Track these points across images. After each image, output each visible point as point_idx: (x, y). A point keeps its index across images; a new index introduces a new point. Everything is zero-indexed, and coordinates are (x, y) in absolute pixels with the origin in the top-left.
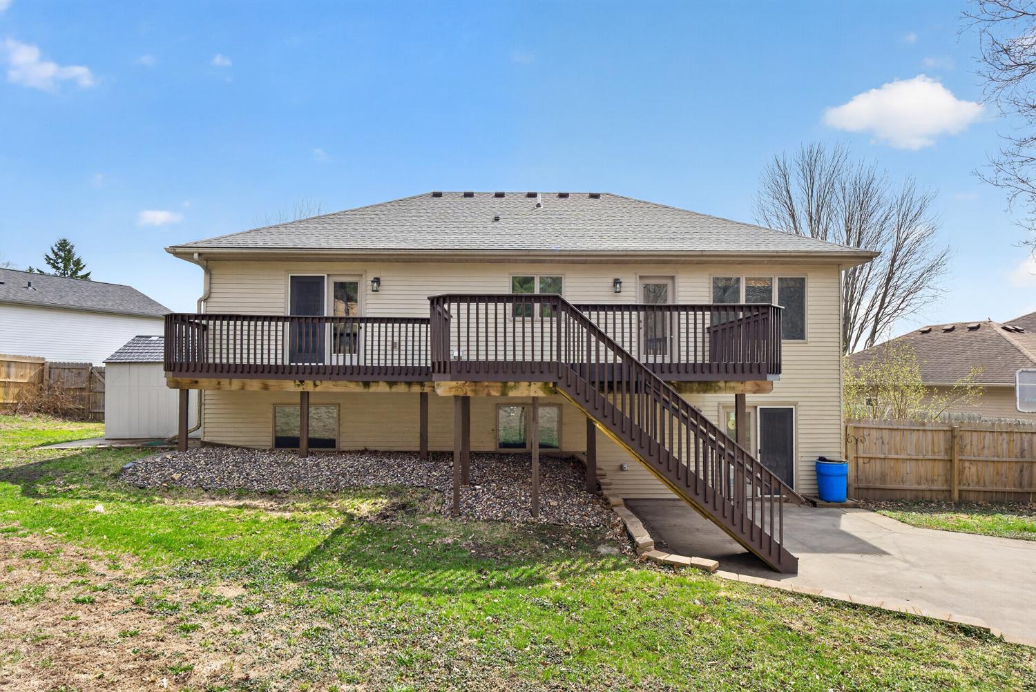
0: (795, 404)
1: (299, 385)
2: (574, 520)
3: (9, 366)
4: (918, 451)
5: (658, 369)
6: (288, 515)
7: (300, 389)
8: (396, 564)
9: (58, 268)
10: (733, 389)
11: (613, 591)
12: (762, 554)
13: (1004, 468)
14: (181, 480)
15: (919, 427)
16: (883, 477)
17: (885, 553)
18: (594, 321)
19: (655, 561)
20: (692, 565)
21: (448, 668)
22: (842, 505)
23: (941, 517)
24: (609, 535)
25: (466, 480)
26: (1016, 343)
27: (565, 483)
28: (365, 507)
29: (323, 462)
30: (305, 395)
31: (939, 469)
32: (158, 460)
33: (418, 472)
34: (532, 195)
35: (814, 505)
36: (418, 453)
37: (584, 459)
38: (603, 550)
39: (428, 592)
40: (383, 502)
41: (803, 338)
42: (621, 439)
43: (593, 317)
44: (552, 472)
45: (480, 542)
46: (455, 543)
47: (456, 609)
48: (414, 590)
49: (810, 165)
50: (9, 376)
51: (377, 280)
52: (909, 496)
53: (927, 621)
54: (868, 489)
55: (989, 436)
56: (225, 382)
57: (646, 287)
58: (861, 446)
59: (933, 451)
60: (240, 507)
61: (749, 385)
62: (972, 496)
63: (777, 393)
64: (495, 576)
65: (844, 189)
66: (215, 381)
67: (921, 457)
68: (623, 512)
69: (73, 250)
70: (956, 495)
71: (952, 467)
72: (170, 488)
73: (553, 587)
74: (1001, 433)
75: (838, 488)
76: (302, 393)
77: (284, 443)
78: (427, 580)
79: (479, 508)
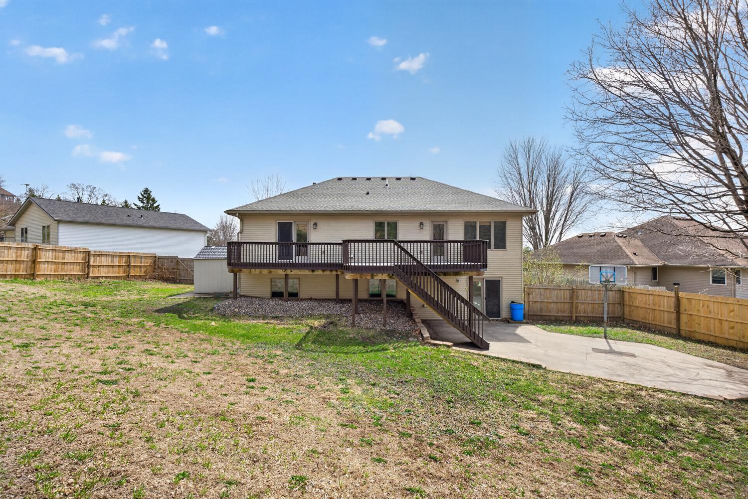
0: (501, 278)
1: (284, 271)
2: (400, 328)
3: (141, 258)
4: (557, 298)
5: (432, 267)
6: (286, 326)
7: (285, 273)
8: (333, 344)
9: (144, 203)
10: (468, 274)
11: (413, 353)
12: (475, 342)
13: (596, 306)
14: (239, 312)
15: (558, 288)
16: (541, 310)
17: (530, 342)
18: (405, 248)
19: (430, 343)
20: (443, 345)
21: (356, 374)
22: (521, 323)
23: (562, 328)
24: (414, 334)
25: (357, 312)
26: (621, 244)
27: (397, 313)
28: (316, 323)
29: (295, 304)
30: (287, 275)
31: (567, 306)
32: (227, 303)
33: (336, 308)
34: (384, 179)
35: (509, 322)
36: (335, 299)
37: (406, 302)
38: (411, 339)
39: (346, 353)
40: (323, 321)
41: (505, 248)
42: (419, 296)
43: (405, 246)
44: (392, 307)
45: (363, 336)
46: (354, 337)
47: (357, 358)
48: (341, 353)
49: (528, 149)
50: (141, 263)
51: (315, 224)
52: (553, 318)
53: (521, 363)
54: (534, 315)
55: (590, 292)
56: (253, 270)
57: (434, 225)
58: (531, 296)
59: (564, 298)
60: (267, 323)
61: (474, 273)
62: (582, 319)
63: (489, 273)
64: (370, 348)
65: (547, 159)
66: (248, 270)
67: (558, 301)
68: (420, 325)
69: (151, 194)
70: (574, 318)
71: (572, 305)
72: (235, 315)
73: (391, 351)
74: (595, 290)
75: (519, 315)
76: (286, 275)
77: (276, 295)
78: (345, 349)
79: (362, 323)
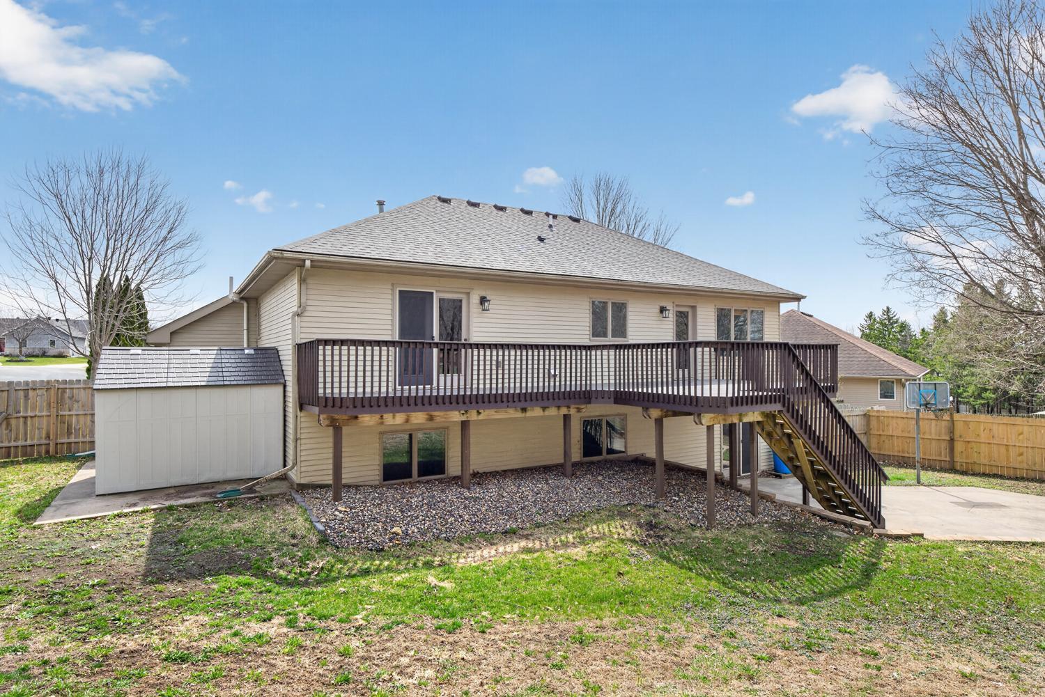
1: (463, 414)
2: (780, 515)
7: (462, 418)
14: (406, 533)
30: (466, 424)
35: (779, 477)
56: (388, 416)
57: (676, 313)
66: (376, 417)
72: (410, 545)
76: (464, 422)
